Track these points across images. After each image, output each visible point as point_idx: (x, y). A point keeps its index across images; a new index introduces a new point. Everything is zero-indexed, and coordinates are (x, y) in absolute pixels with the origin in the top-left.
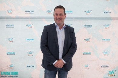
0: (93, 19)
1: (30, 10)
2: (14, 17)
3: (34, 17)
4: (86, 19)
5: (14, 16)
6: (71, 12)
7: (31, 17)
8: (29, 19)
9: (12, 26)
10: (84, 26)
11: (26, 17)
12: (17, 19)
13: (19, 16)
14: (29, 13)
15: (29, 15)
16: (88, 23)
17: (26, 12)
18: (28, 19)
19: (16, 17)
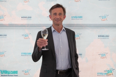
1: (27, 15)
3: (32, 24)
5: (7, 23)
6: (81, 17)
7: (28, 24)
8: (26, 27)
10: (99, 36)
11: (22, 24)
13: (13, 23)
14: (25, 19)
15: (25, 22)
17: (22, 18)
18: (24, 27)
19: (9, 24)
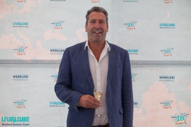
0: (176, 64)
2: (28, 60)
4: (163, 64)
9: (24, 77)
11: (51, 61)
12: (34, 65)
16: (168, 71)
